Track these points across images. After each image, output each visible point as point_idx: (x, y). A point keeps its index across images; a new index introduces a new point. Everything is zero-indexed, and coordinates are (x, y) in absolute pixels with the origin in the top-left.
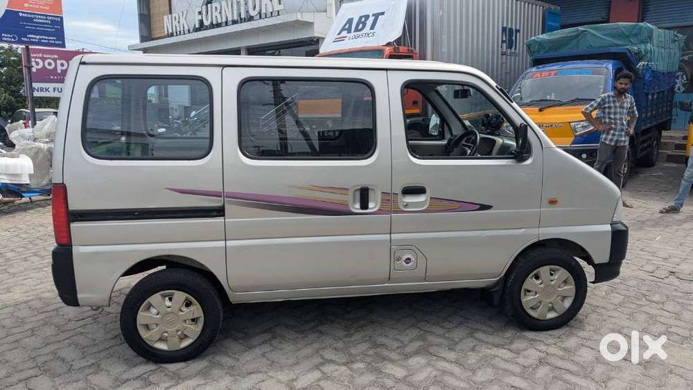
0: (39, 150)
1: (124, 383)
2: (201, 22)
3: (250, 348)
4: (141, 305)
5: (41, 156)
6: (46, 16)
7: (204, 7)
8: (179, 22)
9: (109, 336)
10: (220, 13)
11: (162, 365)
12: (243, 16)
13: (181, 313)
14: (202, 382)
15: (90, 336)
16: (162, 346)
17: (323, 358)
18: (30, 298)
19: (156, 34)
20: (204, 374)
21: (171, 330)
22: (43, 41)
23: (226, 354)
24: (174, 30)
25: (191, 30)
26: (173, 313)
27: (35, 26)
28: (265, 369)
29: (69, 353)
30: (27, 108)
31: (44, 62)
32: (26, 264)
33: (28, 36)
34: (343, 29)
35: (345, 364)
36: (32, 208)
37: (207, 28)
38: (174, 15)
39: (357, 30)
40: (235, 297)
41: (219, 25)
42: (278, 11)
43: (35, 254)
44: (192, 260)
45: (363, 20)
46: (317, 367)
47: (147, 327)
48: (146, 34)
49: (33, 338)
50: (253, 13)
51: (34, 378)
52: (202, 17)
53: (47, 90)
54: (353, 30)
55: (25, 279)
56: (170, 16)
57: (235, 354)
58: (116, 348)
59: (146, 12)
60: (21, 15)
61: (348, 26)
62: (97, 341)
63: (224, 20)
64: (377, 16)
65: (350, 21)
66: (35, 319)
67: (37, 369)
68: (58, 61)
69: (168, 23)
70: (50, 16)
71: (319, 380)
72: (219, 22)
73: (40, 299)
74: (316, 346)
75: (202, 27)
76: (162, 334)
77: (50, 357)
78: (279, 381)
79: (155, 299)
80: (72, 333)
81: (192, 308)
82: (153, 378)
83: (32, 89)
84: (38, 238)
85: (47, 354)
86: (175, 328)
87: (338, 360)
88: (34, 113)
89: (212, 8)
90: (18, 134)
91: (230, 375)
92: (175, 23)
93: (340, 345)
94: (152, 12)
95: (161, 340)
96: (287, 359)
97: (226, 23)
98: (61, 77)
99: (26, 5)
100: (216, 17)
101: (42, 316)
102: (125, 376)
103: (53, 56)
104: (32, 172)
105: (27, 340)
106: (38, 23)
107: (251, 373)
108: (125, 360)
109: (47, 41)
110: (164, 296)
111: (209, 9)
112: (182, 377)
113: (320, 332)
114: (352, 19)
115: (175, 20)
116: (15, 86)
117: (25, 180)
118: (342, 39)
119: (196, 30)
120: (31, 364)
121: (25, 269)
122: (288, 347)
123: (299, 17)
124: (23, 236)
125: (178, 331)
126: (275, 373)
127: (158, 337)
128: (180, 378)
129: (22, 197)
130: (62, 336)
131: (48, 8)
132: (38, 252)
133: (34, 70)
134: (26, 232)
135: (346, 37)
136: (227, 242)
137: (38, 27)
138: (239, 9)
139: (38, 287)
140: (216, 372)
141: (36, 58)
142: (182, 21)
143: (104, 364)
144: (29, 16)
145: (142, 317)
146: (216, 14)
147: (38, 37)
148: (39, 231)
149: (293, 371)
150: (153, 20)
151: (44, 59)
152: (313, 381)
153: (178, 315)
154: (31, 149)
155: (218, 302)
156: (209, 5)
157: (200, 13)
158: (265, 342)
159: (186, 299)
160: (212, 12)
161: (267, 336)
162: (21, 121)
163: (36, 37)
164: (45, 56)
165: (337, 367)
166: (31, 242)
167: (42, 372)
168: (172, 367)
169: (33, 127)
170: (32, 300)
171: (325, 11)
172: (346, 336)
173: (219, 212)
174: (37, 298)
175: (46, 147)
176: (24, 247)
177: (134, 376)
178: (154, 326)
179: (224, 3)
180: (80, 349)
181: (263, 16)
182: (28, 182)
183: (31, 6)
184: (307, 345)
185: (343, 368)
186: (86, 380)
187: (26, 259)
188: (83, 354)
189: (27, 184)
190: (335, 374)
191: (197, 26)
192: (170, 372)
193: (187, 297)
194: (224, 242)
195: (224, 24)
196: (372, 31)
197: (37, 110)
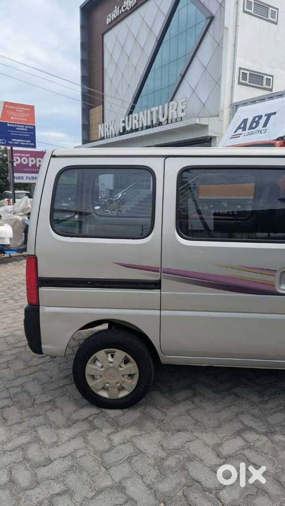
0: (17, 221)
1: (75, 423)
2: (124, 128)
3: (175, 403)
4: (89, 359)
5: (18, 224)
6: (25, 125)
7: (127, 118)
8: (109, 129)
9: (62, 375)
10: (138, 121)
11: (104, 410)
12: (154, 122)
13: (120, 369)
14: (137, 433)
15: (48, 373)
16: (104, 394)
17: (243, 423)
18: (7, 334)
19: (93, 137)
20: (138, 424)
21: (113, 382)
22: (22, 143)
23: (155, 406)
24: (105, 135)
25: (117, 134)
26: (114, 368)
27: (17, 133)
28: (190, 428)
29: (33, 388)
30: (9, 190)
31: (21, 159)
32: (5, 306)
33: (13, 140)
34: (239, 128)
35: (265, 434)
36: (10, 262)
37: (129, 132)
38: (105, 124)
39: (251, 128)
40: (165, 359)
41: (137, 130)
42: (181, 118)
43: (12, 298)
44: (132, 325)
45: (256, 121)
46: (239, 433)
47: (93, 377)
48: (86, 138)
49: (8, 370)
50: (162, 120)
51: (8, 408)
52: (125, 124)
53: (22, 178)
54: (247, 129)
55: (4, 318)
56: (103, 124)
57: (163, 407)
58: (67, 387)
59: (87, 123)
60: (8, 125)
61: (243, 125)
62: (53, 379)
63: (141, 126)
64: (269, 116)
65: (245, 121)
66: (9, 353)
67: (10, 400)
68: (30, 158)
69: (101, 130)
70: (27, 125)
71: (243, 449)
72: (137, 127)
73: (14, 336)
74: (235, 409)
75: (125, 132)
76: (105, 384)
77: (19, 390)
78: (206, 444)
79: (100, 354)
80: (35, 368)
81: (129, 365)
82: (97, 422)
83: (14, 177)
84: (14, 285)
85: (17, 387)
86: (115, 381)
87: (258, 429)
88: (14, 194)
89: (132, 118)
90: (3, 209)
91: (161, 430)
92: (106, 130)
93: (256, 411)
94: (91, 122)
95: (103, 389)
96: (209, 420)
97: (142, 128)
98: (35, 169)
99: (12, 118)
100: (135, 124)
101: (15, 351)
102: (75, 417)
103: (27, 155)
104: (12, 236)
105: (4, 371)
106: (19, 131)
107: (179, 431)
108: (75, 400)
109: (24, 144)
110: (107, 353)
111: (130, 119)
112: (121, 425)
113: (236, 395)
114: (247, 119)
115: (106, 127)
116: (4, 174)
117: (7, 242)
118: (238, 136)
119: (121, 134)
120: (5, 394)
121: (5, 310)
122: (209, 407)
123: (197, 121)
124: (5, 282)
125: (117, 383)
126: (200, 434)
127: (101, 387)
128: (118, 426)
129: (4, 253)
130: (28, 371)
131: (26, 120)
132: (13, 296)
133: (15, 164)
134: (6, 280)
135: (241, 134)
136: (162, 311)
137: (19, 133)
138: (152, 117)
139: (13, 325)
140: (149, 424)
141: (16, 156)
142: (111, 128)
143: (59, 402)
144: (13, 126)
145: (90, 368)
146: (135, 122)
147: (19, 141)
148: (15, 280)
149: (217, 434)
150: (91, 128)
151: (21, 157)
152: (238, 449)
153: (117, 370)
154: (11, 220)
155: (151, 363)
156: (130, 116)
157: (124, 122)
158: (187, 399)
159: (126, 357)
160: (132, 120)
161: (189, 393)
162: (6, 199)
163: (17, 140)
164: (22, 155)
165: (258, 436)
166: (9, 288)
167: (13, 403)
168: (112, 413)
169: (13, 204)
170: (8, 336)
171: (218, 116)
172: (261, 403)
173: (157, 285)
174: (11, 335)
175: (21, 219)
176: (4, 292)
177: (82, 418)
178: (99, 377)
179: (141, 115)
180: (41, 385)
181: (170, 121)
182: (9, 243)
183: (15, 118)
184: (226, 407)
185: (264, 438)
186: (46, 417)
187: (5, 302)
188: (43, 389)
189: (8, 245)
190: (258, 444)
191: (121, 131)
192: (110, 418)
193: (126, 356)
194: (159, 312)
195: (140, 129)
196: (264, 128)
197: (16, 192)
